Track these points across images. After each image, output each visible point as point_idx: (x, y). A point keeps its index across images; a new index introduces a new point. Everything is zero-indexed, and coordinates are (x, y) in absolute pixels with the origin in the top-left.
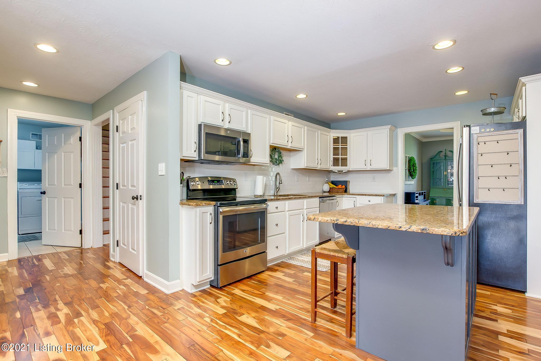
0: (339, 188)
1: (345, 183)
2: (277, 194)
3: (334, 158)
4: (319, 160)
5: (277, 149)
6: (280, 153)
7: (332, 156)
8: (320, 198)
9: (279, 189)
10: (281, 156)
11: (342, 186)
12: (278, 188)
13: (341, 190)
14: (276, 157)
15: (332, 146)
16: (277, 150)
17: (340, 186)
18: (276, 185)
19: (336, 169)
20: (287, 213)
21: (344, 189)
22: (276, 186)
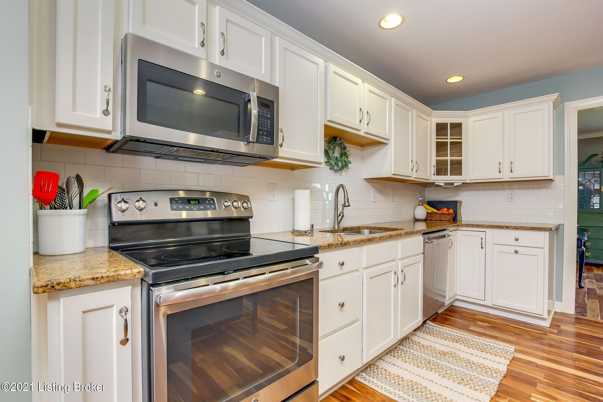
0: (444, 214)
1: (454, 205)
2: (338, 227)
3: (437, 161)
4: (415, 162)
5: (339, 140)
6: (345, 148)
7: (434, 158)
8: (424, 234)
9: (343, 216)
10: (345, 153)
11: (448, 211)
12: (340, 215)
13: (448, 218)
14: (337, 154)
15: (434, 140)
16: (338, 142)
17: (445, 210)
18: (336, 208)
19: (441, 180)
20: (365, 273)
21: (453, 215)
22: (337, 211)
